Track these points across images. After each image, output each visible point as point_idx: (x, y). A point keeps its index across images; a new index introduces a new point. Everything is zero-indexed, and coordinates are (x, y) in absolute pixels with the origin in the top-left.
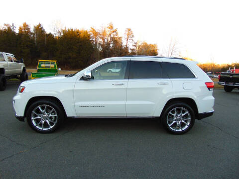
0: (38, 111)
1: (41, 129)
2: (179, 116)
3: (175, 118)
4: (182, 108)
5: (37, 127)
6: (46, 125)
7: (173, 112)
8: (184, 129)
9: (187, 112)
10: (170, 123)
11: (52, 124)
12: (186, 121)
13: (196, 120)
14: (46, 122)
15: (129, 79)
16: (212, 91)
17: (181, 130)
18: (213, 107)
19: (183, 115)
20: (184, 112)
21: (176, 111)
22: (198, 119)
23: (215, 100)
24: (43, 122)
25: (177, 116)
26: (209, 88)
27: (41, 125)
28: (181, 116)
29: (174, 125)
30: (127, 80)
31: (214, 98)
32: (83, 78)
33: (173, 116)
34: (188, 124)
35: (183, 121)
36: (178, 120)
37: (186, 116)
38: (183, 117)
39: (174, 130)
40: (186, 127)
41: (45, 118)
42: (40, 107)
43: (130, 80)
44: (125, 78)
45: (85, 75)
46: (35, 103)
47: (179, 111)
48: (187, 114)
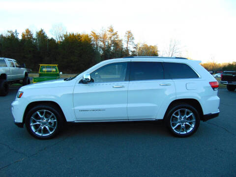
0: (37, 117)
1: (41, 135)
2: (183, 118)
3: (179, 120)
4: (186, 110)
5: (37, 133)
6: (45, 131)
7: (177, 114)
8: (188, 131)
9: (191, 114)
10: (174, 126)
11: (51, 129)
12: (191, 123)
13: (201, 122)
14: (45, 128)
15: (129, 80)
16: (216, 91)
17: (185, 133)
18: (218, 108)
19: (187, 117)
20: (188, 114)
21: (179, 113)
22: (204, 121)
23: (220, 100)
24: (43, 127)
25: (181, 118)
26: (214, 87)
27: (40, 131)
28: (185, 117)
29: (179, 128)
30: (128, 82)
31: (219, 98)
32: (82, 82)
33: (177, 118)
34: (193, 126)
35: (187, 123)
36: (182, 122)
37: (191, 118)
38: (187, 119)
39: (179, 133)
40: (191, 129)
41: (44, 124)
42: (38, 113)
43: (131, 82)
44: (126, 80)
45: (85, 77)
46: (33, 108)
47: (183, 113)
48: (191, 116)
